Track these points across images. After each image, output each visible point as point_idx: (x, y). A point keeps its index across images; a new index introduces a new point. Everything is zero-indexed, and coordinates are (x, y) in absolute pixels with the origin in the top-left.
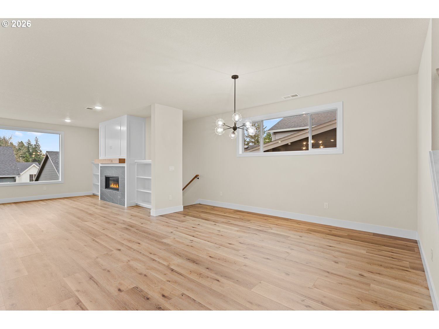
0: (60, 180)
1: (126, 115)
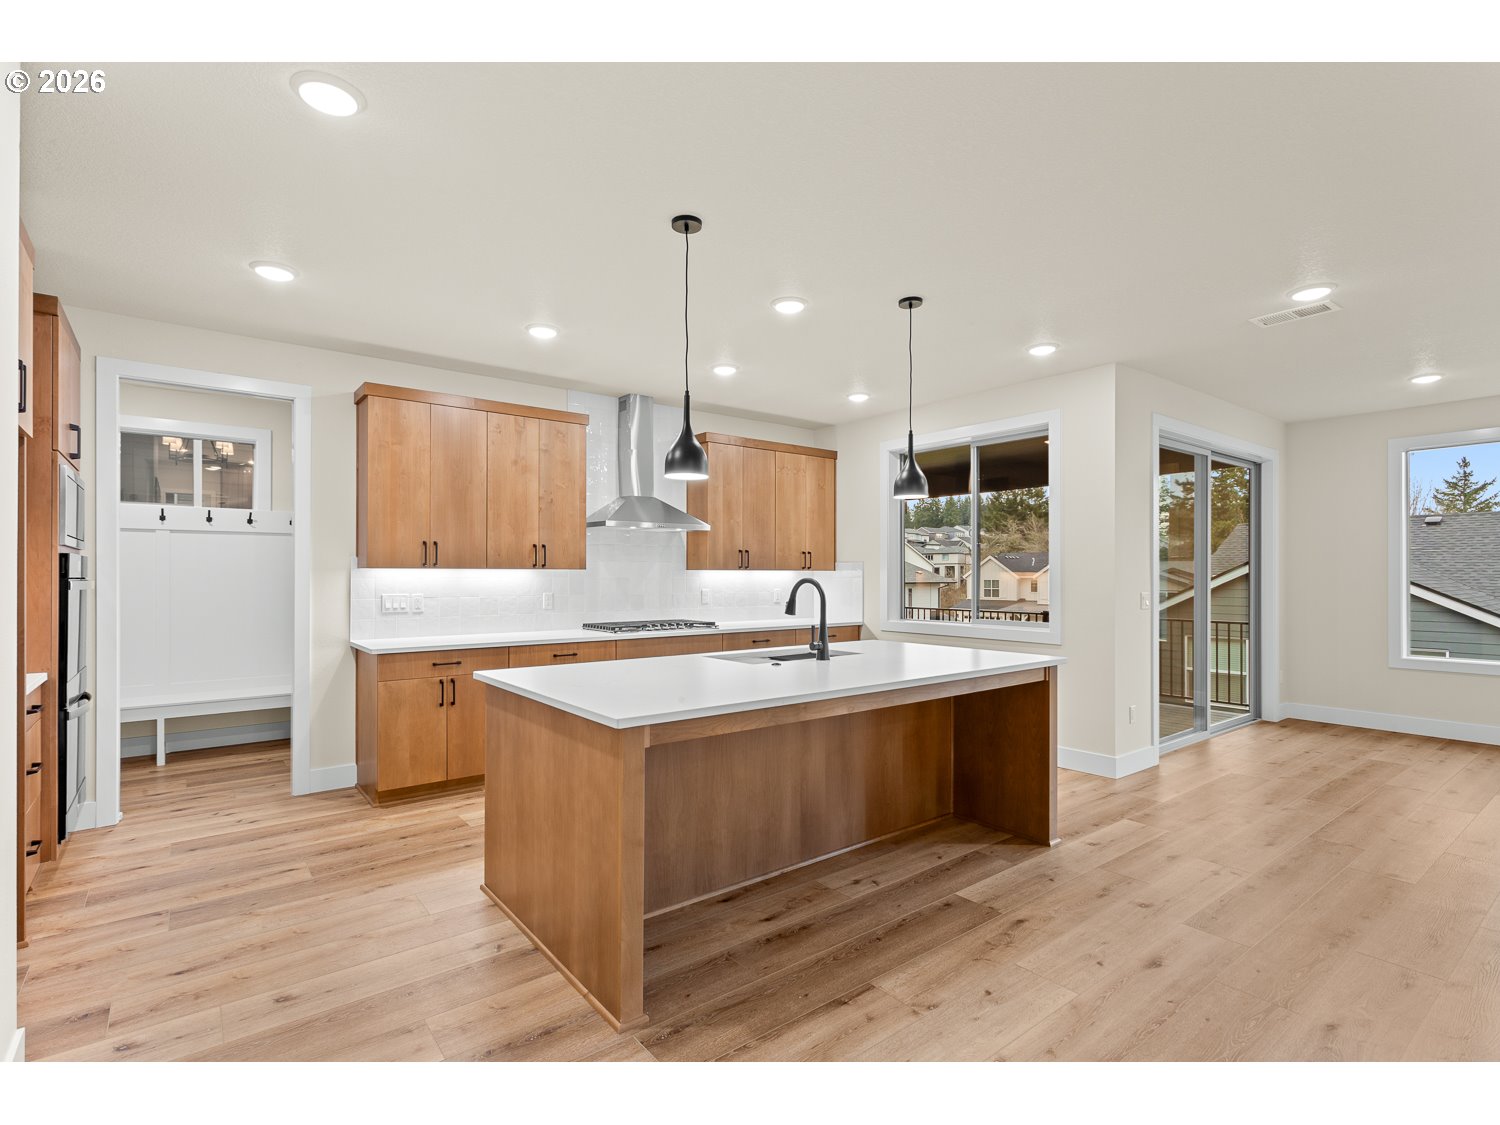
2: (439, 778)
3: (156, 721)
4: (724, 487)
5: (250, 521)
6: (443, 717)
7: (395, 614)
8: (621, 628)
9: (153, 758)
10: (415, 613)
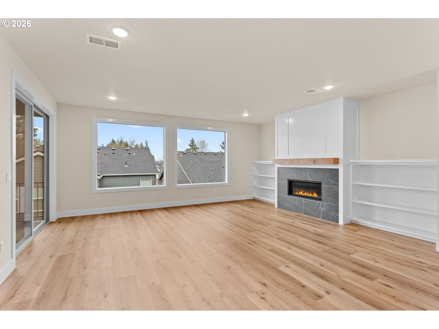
0: (226, 181)
1: (343, 98)
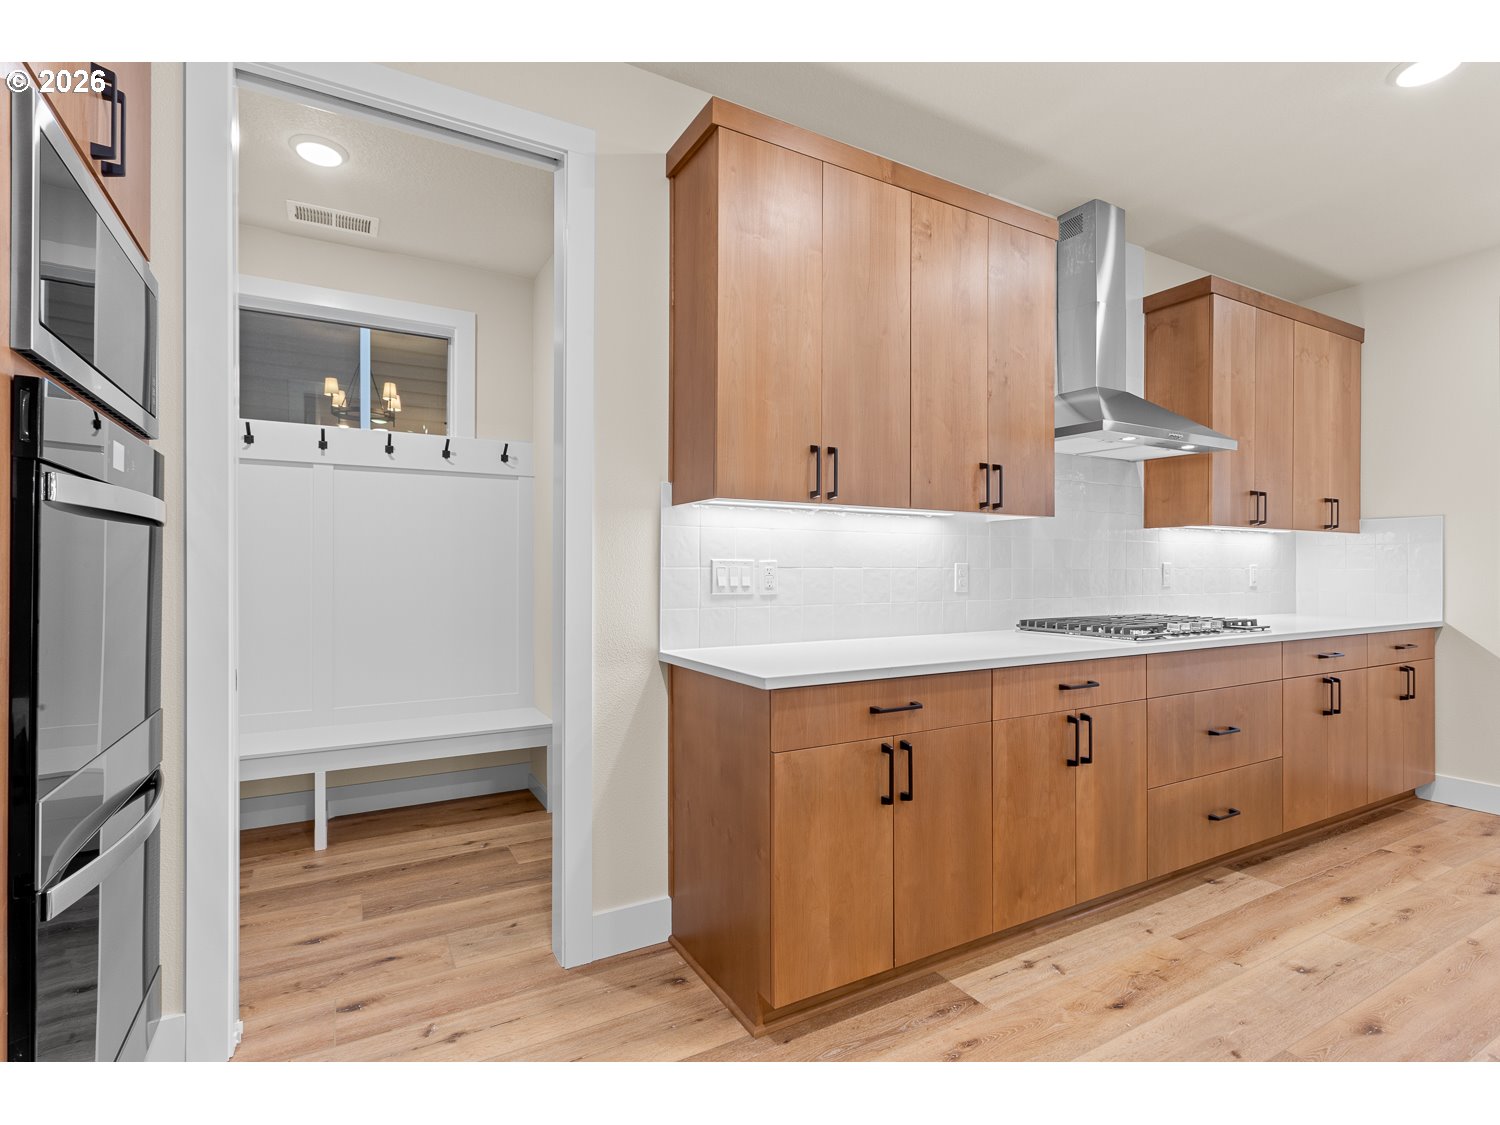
2: (880, 966)
3: (314, 774)
4: (1233, 377)
5: (446, 454)
6: (887, 825)
7: (733, 597)
8: (1127, 632)
9: (309, 827)
10: (764, 597)
